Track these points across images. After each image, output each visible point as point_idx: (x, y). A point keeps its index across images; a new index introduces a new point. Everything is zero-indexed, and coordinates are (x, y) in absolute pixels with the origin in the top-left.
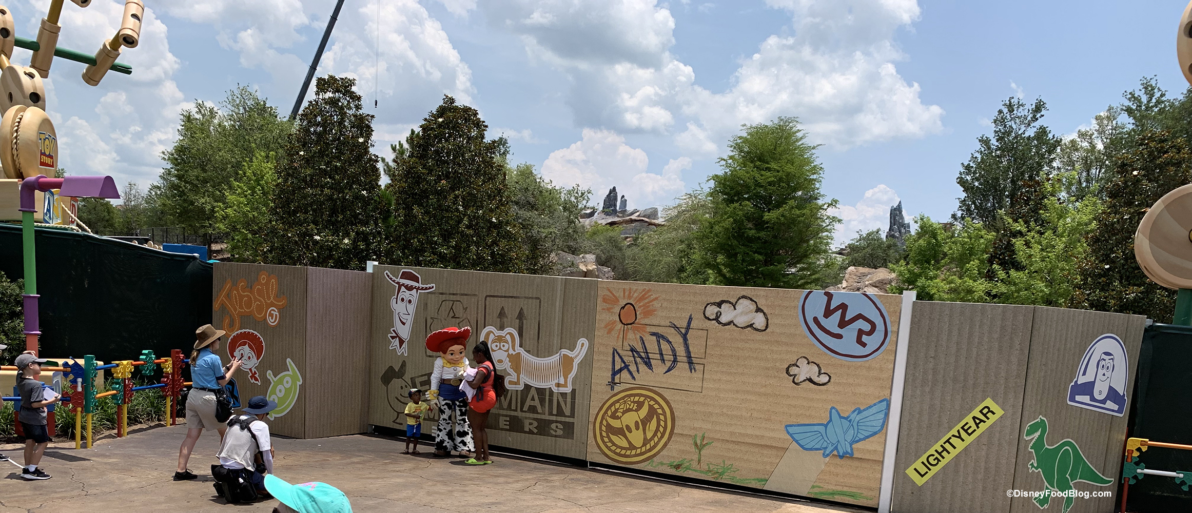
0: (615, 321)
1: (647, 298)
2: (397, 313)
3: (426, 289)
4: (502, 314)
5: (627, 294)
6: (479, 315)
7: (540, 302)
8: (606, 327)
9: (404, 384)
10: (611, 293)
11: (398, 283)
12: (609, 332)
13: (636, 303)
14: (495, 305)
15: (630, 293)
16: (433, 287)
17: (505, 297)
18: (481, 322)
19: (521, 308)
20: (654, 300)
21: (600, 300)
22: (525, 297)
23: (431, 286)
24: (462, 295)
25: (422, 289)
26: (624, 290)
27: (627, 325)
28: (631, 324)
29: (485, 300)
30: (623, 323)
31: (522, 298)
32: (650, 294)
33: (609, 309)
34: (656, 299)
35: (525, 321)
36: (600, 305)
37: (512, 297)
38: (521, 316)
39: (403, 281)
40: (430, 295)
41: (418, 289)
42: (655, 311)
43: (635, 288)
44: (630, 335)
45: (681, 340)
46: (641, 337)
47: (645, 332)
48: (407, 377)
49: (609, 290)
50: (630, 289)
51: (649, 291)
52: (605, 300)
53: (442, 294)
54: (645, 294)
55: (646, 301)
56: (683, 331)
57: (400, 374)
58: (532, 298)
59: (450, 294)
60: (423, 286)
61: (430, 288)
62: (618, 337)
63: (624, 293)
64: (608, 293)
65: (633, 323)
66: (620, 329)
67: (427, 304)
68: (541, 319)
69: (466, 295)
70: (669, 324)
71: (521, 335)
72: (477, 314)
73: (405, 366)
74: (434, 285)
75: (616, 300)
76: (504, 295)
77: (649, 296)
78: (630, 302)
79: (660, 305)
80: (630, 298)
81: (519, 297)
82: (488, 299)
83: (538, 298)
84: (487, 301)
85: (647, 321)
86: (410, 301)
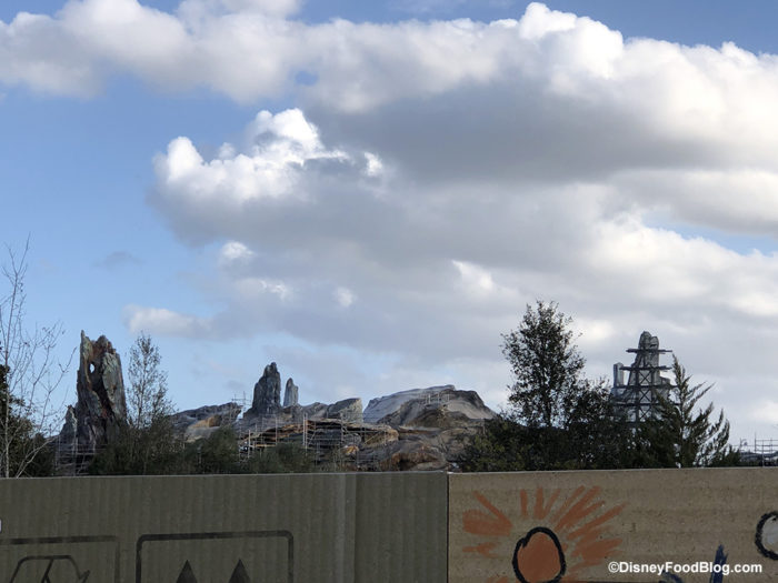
0: (504, 579)
1: (589, 511)
5: (530, 506)
7: (290, 543)
10: (488, 505)
13: (559, 527)
14: (165, 560)
15: (540, 500)
17: (193, 537)
19: (239, 564)
20: (609, 515)
21: (456, 527)
22: (250, 534)
24: (75, 540)
26: (523, 495)
29: (139, 547)
31: (240, 535)
32: (596, 499)
33: (483, 549)
34: (614, 511)
36: (459, 538)
37: (211, 536)
42: (616, 543)
43: (553, 487)
49: (481, 499)
50: (540, 492)
51: (595, 491)
52: (470, 525)
53: (20, 542)
54: (583, 502)
55: (590, 518)
58: (268, 534)
59: (42, 540)
63: (524, 504)
64: (479, 507)
65: (557, 581)
69: (85, 539)
75: (503, 523)
76: (189, 532)
77: (594, 507)
78: (543, 526)
79: (628, 527)
80: (540, 513)
81: (231, 535)
82: (145, 544)
83: (285, 533)
84: (143, 552)
85: (594, 574)
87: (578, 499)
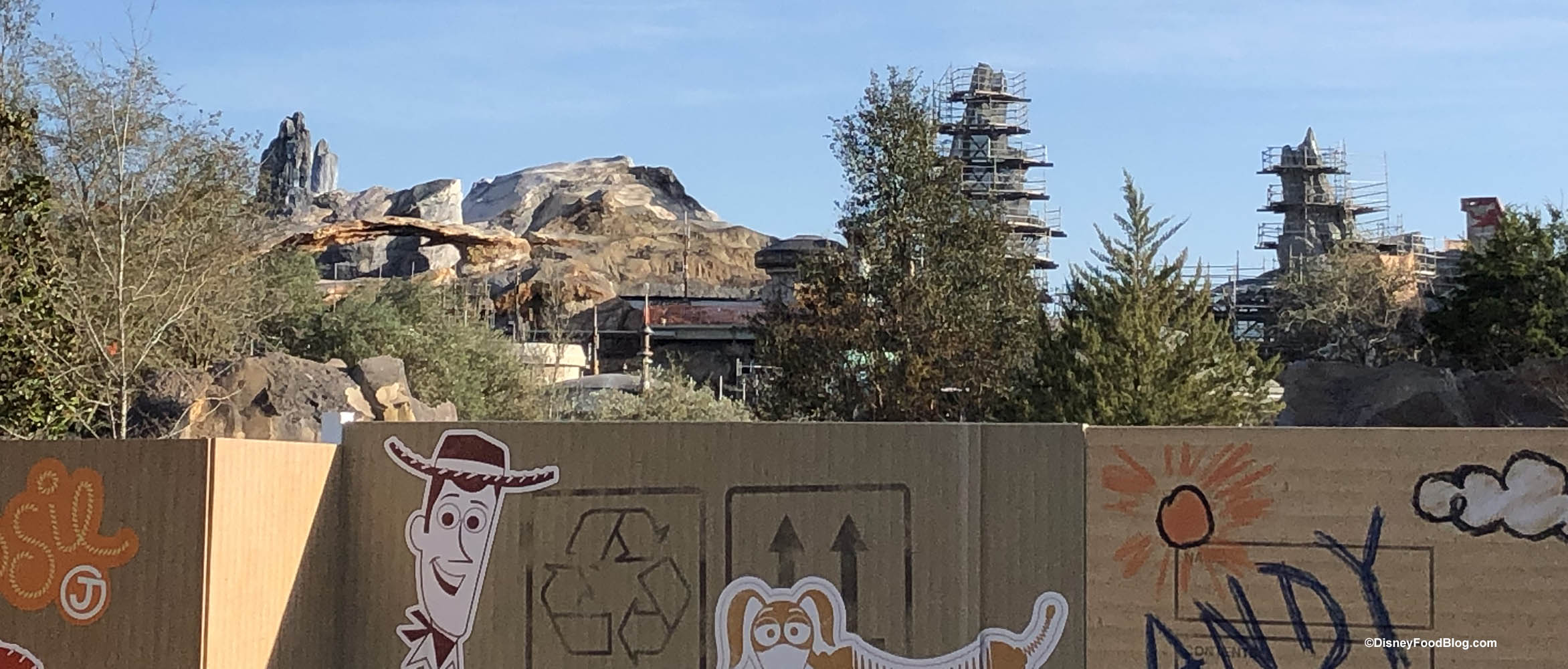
0: (1147, 540)
1: (1239, 469)
3: (529, 481)
4: (785, 539)
5: (1176, 463)
6: (709, 545)
7: (907, 499)
8: (1119, 556)
10: (1129, 460)
11: (432, 471)
12: (1131, 570)
13: (1206, 486)
14: (760, 515)
15: (1186, 459)
16: (551, 476)
17: (792, 489)
18: (717, 568)
19: (849, 520)
20: (1259, 474)
21: (1095, 483)
22: (858, 487)
23: (545, 471)
24: (650, 491)
25: (516, 482)
26: (1168, 451)
27: (1186, 546)
28: (1196, 544)
29: (729, 500)
30: (1172, 544)
31: (847, 488)
32: (1247, 458)
33: (1123, 506)
34: (1268, 469)
35: (860, 555)
36: (1098, 495)
37: (815, 488)
38: (847, 541)
39: (445, 465)
40: (541, 499)
41: (499, 484)
42: (1266, 503)
43: (1198, 443)
44: (1199, 575)
45: (1355, 580)
46: (1232, 580)
47: (1243, 563)
49: (1122, 454)
50: (1185, 448)
51: (1245, 449)
52: (1111, 482)
53: (583, 492)
54: (1232, 460)
55: (1240, 476)
56: (1360, 555)
58: (880, 488)
59: (611, 492)
60: (517, 474)
61: (541, 479)
62: (1161, 582)
63: (1168, 463)
64: (1120, 462)
65: (1205, 541)
66: (1166, 561)
67: (530, 527)
68: (914, 545)
69: (664, 491)
70: (1313, 538)
71: (850, 595)
72: (703, 543)
74: (555, 470)
75: (1148, 480)
76: (788, 484)
77: (1245, 464)
78: (1190, 483)
79: (1280, 486)
80: (1187, 470)
81: (837, 488)
82: (736, 497)
83: (901, 487)
84: (734, 505)
85: (1245, 533)
86: (473, 523)
87: (1227, 456)
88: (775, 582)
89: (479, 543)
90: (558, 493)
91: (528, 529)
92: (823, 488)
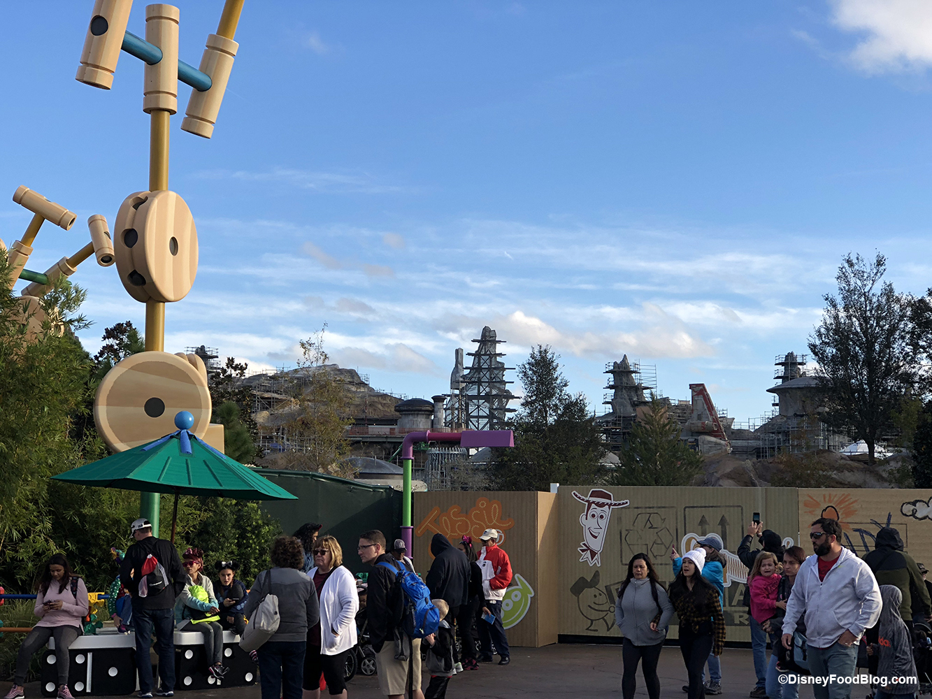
1: (847, 501)
2: (587, 529)
3: (619, 504)
4: (703, 522)
5: (827, 499)
6: (679, 524)
7: (742, 509)
9: (597, 593)
10: (812, 498)
11: (587, 501)
13: (837, 505)
14: (695, 515)
15: (830, 498)
16: (627, 503)
17: (705, 507)
18: (681, 530)
19: (723, 516)
20: (852, 503)
21: (801, 505)
22: (726, 506)
23: (624, 501)
24: (659, 508)
25: (615, 505)
26: (824, 495)
29: (685, 510)
31: (723, 506)
32: (849, 497)
33: (810, 512)
34: (855, 501)
35: (727, 527)
36: (802, 509)
37: (712, 507)
38: (723, 522)
39: (592, 499)
40: (624, 510)
42: (856, 511)
43: (835, 493)
47: (848, 529)
48: (601, 585)
49: (810, 497)
50: (830, 495)
51: (849, 495)
52: (806, 505)
53: (637, 508)
54: (845, 498)
55: (847, 503)
57: (594, 583)
58: (733, 506)
59: (646, 508)
60: (616, 502)
61: (623, 504)
63: (824, 498)
64: (810, 499)
67: (620, 518)
69: (664, 507)
70: (870, 521)
71: (724, 538)
72: (677, 523)
73: (599, 575)
74: (628, 501)
75: (818, 504)
76: (704, 505)
77: (848, 499)
78: (831, 505)
79: (860, 506)
80: (830, 501)
81: (719, 507)
82: (686, 509)
83: (740, 506)
84: (686, 512)
85: (849, 520)
86: (602, 517)
87: (843, 497)
88: (700, 534)
89: (603, 523)
90: (629, 508)
91: (620, 519)
92: (715, 507)
